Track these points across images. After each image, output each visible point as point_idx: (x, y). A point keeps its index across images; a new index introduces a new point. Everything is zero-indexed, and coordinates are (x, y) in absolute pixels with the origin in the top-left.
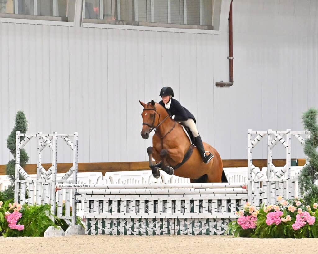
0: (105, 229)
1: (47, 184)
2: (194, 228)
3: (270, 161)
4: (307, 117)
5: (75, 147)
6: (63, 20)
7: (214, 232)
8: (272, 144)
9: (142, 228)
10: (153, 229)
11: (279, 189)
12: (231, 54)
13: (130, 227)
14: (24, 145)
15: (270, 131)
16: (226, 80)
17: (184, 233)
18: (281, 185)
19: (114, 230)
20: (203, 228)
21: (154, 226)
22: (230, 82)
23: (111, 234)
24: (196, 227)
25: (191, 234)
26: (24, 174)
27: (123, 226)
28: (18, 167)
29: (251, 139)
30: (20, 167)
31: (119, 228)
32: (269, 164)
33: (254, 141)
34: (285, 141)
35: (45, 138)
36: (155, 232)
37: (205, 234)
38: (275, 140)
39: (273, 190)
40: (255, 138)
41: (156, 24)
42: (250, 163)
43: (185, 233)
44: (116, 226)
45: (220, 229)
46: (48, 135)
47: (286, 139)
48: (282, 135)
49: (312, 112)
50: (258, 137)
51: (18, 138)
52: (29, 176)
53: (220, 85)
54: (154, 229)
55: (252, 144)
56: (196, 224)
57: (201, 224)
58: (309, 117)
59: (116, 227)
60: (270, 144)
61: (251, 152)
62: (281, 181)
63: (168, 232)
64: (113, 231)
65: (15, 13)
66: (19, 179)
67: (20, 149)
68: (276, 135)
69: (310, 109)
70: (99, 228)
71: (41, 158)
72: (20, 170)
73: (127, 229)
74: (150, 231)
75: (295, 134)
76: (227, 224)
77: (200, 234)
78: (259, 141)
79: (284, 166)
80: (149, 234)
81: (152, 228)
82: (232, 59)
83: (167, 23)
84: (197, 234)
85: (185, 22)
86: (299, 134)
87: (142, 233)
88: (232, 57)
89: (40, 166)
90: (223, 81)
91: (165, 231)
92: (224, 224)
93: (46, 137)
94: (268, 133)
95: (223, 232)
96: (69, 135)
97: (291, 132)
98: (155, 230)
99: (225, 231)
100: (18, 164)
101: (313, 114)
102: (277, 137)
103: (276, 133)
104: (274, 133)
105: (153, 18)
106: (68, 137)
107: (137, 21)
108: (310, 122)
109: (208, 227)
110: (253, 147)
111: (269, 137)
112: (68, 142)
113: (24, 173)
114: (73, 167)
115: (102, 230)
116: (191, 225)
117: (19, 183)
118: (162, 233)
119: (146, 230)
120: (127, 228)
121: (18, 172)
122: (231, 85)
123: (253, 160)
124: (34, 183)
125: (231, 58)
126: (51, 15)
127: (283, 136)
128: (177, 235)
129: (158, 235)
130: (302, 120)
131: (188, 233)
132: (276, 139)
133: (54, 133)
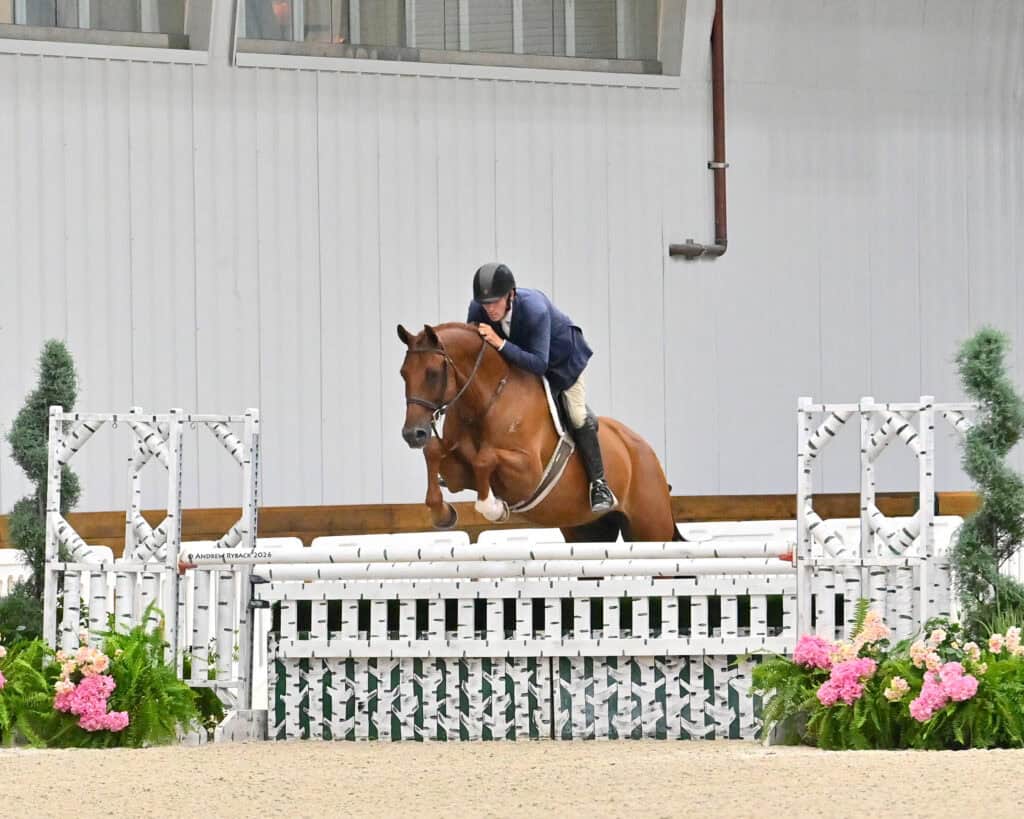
0: (330, 720)
1: (151, 578)
2: (615, 717)
3: (869, 499)
4: (976, 356)
5: (250, 457)
6: (173, 45)
7: (682, 729)
8: (874, 443)
9: (449, 717)
10: (481, 719)
11: (898, 591)
12: (719, 152)
13: (409, 716)
14: (75, 450)
15: (868, 403)
16: (705, 238)
17: (583, 734)
18: (902, 578)
19: (359, 724)
20: (645, 716)
21: (485, 711)
22: (717, 243)
23: (350, 736)
24: (622, 714)
25: (607, 738)
26: (76, 545)
27: (388, 712)
28: (54, 520)
29: (807, 430)
30: (61, 523)
31: (375, 716)
32: (865, 509)
33: (817, 434)
34: (915, 435)
35: (142, 427)
36: (490, 731)
37: (650, 735)
38: (884, 433)
39: (878, 595)
40: (818, 426)
41: (474, 57)
42: (804, 508)
43: (587, 735)
44: (365, 712)
45: (700, 718)
46: (154, 418)
47: (917, 427)
48: (905, 414)
49: (989, 341)
50: (831, 423)
51: (56, 429)
52: (90, 552)
53: (685, 252)
54: (488, 719)
55: (811, 445)
56: (621, 705)
57: (639, 704)
58: (983, 356)
59: (367, 716)
60: (868, 446)
61: (807, 471)
62: (904, 565)
63: (530, 730)
64: (357, 726)
65: (18, 21)
66: (60, 561)
67: (60, 463)
68: (888, 415)
69: (981, 330)
70: (313, 718)
71: (138, 492)
72: (61, 532)
73: (402, 721)
74: (475, 728)
75: (947, 413)
76: (724, 704)
77: (636, 735)
78: (832, 434)
79: (912, 515)
80: (471, 734)
81: (480, 716)
82: (724, 169)
83: (513, 53)
84: (627, 737)
85: (571, 49)
86: (959, 412)
87: (448, 732)
88: (724, 161)
89: (135, 518)
90: (692, 241)
91: (520, 727)
92: (713, 704)
93: (147, 423)
94: (862, 410)
95: (710, 728)
96: (230, 419)
97: (934, 406)
98: (488, 724)
99: (717, 727)
100: (55, 510)
101: (993, 346)
102: (889, 421)
103: (888, 409)
104: (881, 407)
105: (465, 38)
106: (229, 424)
107: (414, 46)
108: (985, 373)
109: (662, 715)
110: (813, 456)
111: (864, 422)
112: (228, 438)
113: (74, 542)
114: (242, 519)
115: (320, 724)
116: (607, 705)
117: (57, 575)
118: (511, 734)
119: (461, 724)
120: (401, 716)
121: (56, 538)
122: (721, 253)
123: (815, 497)
124: (108, 574)
125: (721, 165)
126: (136, 27)
127: (909, 419)
128: (560, 739)
129: (498, 739)
130: (956, 367)
131: (597, 734)
132: (886, 427)
133: (173, 412)
